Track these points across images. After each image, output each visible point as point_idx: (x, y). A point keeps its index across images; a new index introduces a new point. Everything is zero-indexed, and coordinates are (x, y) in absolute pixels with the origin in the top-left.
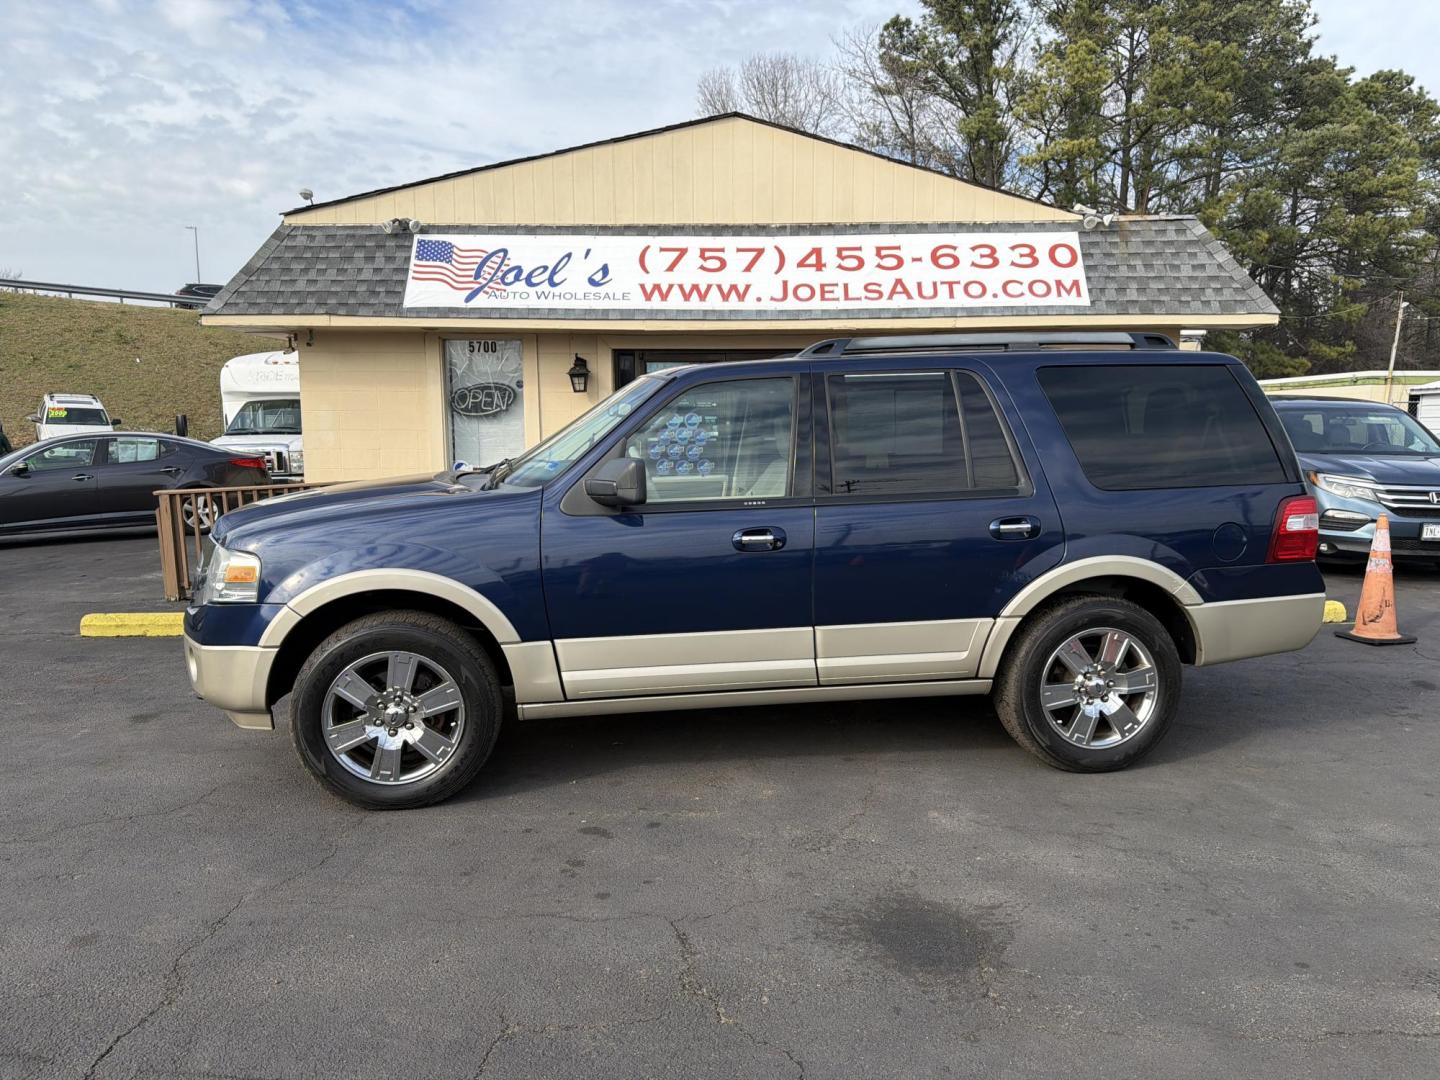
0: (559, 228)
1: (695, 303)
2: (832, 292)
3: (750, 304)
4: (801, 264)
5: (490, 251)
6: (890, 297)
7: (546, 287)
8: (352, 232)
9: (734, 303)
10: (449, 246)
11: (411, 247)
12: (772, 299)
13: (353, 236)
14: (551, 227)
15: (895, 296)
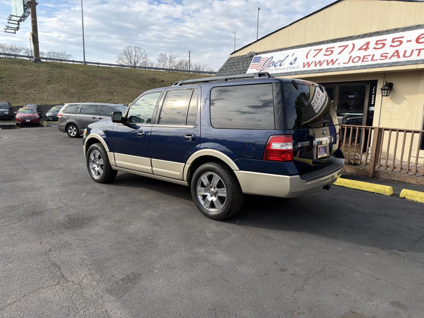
0: (289, 48)
1: (318, 67)
2: (367, 58)
3: (336, 66)
4: (360, 49)
5: (269, 58)
6: (390, 58)
7: (278, 67)
8: (242, 57)
9: (330, 66)
10: (260, 57)
11: (252, 59)
12: (344, 63)
13: (242, 58)
14: (287, 48)
15: (393, 58)
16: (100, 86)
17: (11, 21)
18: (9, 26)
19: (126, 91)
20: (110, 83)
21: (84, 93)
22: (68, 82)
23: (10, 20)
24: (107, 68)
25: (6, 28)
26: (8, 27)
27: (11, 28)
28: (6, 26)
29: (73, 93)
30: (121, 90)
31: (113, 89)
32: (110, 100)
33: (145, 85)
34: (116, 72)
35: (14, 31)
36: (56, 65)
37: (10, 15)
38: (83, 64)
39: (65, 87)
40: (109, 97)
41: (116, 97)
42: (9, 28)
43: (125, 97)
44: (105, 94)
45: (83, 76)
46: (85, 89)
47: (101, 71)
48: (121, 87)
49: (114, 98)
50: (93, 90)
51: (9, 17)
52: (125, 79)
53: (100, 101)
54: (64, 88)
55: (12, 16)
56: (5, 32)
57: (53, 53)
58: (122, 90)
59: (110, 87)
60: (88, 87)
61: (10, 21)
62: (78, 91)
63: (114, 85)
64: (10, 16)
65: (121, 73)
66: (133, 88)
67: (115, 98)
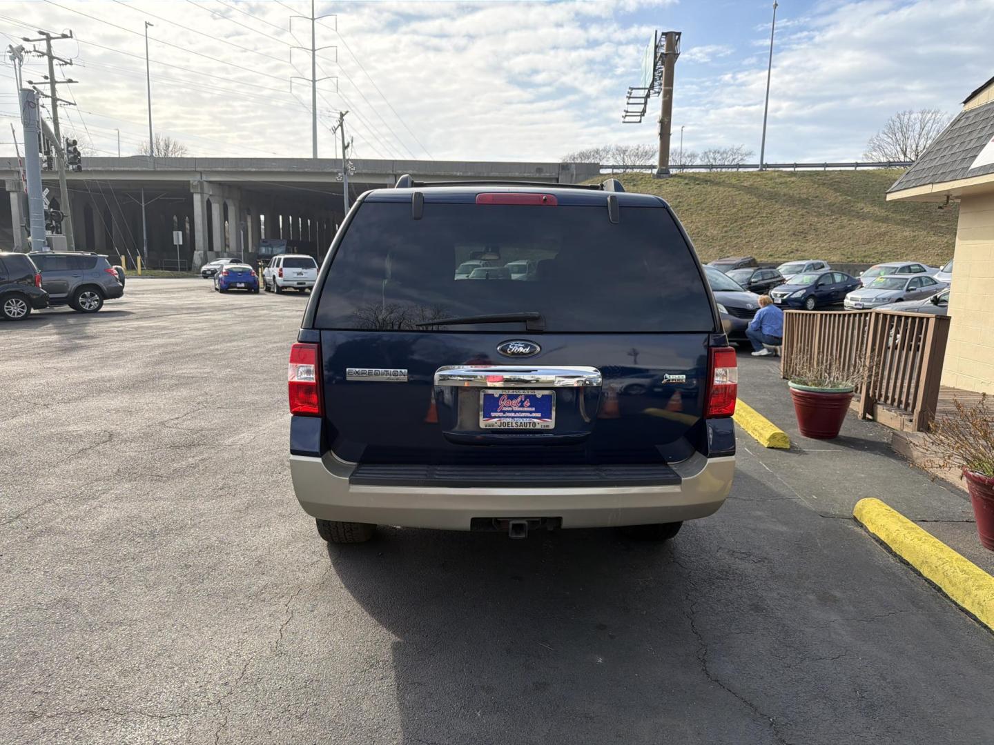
16: (780, 218)
17: (632, 101)
18: (629, 110)
19: (842, 227)
20: (805, 210)
21: (737, 237)
22: (710, 214)
23: (629, 98)
24: (810, 175)
25: (624, 114)
26: (627, 112)
27: (633, 114)
28: (625, 111)
29: (712, 239)
30: (829, 225)
31: (811, 224)
32: (792, 252)
33: (903, 210)
34: (831, 181)
35: (638, 119)
36: (696, 179)
37: (630, 88)
38: (758, 169)
39: (699, 224)
40: (793, 244)
41: (811, 243)
42: (628, 114)
43: (836, 243)
44: (786, 237)
45: (746, 198)
46: (741, 228)
47: (793, 182)
48: (833, 219)
49: (806, 245)
50: (760, 229)
51: (628, 93)
52: (849, 198)
53: (770, 253)
54: (697, 228)
55: (632, 89)
56: (624, 122)
57: (715, 152)
58: (831, 225)
59: (802, 220)
60: (752, 222)
61: (631, 99)
62: (726, 232)
63: (815, 214)
64: (630, 91)
65: (844, 182)
66: (864, 219)
67: (809, 246)
